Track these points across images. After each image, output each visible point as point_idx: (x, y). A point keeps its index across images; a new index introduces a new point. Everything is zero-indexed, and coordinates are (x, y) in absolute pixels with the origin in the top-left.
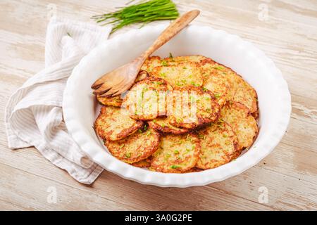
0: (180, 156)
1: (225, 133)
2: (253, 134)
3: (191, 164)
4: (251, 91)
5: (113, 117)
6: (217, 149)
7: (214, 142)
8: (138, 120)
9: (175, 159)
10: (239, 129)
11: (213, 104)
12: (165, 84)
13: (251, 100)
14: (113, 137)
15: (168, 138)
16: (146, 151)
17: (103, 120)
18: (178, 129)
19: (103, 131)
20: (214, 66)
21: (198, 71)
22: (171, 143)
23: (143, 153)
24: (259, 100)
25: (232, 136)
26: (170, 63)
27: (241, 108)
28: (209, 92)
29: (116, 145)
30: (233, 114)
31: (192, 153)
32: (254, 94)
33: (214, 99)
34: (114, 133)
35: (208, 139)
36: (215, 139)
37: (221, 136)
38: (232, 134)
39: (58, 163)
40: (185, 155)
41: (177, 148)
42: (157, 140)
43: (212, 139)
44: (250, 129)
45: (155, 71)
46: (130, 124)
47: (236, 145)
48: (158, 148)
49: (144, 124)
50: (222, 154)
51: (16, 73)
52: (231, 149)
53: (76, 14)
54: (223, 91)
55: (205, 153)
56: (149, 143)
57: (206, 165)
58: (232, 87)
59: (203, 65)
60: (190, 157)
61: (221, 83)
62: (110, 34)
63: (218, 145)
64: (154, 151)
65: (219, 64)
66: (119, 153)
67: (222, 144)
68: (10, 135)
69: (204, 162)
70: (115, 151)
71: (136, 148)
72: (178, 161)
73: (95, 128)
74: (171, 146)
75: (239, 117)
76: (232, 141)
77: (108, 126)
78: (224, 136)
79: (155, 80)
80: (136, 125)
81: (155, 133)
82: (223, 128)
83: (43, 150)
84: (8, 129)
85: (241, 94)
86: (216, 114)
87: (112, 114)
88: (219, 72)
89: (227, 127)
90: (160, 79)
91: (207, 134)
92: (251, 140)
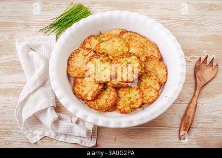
0: (132, 99)
1: (151, 78)
2: (165, 73)
3: (140, 103)
4: (154, 45)
5: (84, 84)
6: (150, 89)
7: (148, 85)
8: (100, 84)
9: (129, 102)
10: (158, 72)
11: (140, 62)
12: (107, 56)
13: (156, 51)
14: (89, 98)
15: (121, 89)
16: (112, 102)
17: (78, 88)
18: (126, 84)
19: (81, 95)
20: (128, 35)
21: (122, 42)
22: (124, 93)
23: (110, 104)
24: (159, 49)
25: (156, 79)
26: (103, 39)
27: (154, 59)
28: (134, 54)
29: (92, 102)
30: (151, 64)
31: (138, 96)
32: (156, 47)
33: (138, 58)
34: (88, 95)
35: (144, 84)
36: (148, 83)
37: (150, 80)
38: (155, 77)
39: (69, 141)
40: (135, 99)
41: (129, 95)
42: (115, 94)
43: (146, 84)
44: (163, 70)
45: (97, 48)
46: (96, 87)
47: (159, 83)
48: (118, 98)
49: (105, 86)
50: (154, 91)
51: (9, 86)
52: (157, 87)
53: (28, 31)
54: (141, 52)
55: (145, 94)
56: (111, 96)
57: (147, 101)
58: (144, 46)
59: (122, 35)
60: (138, 99)
61: (138, 46)
62: (56, 39)
63: (150, 86)
64: (116, 101)
65: (130, 32)
66: (95, 107)
67: (152, 85)
68: (28, 134)
69: (146, 99)
70: (92, 106)
71: (105, 101)
72: (132, 103)
73: (75, 93)
74: (125, 95)
75: (155, 65)
76: (157, 81)
77: (83, 91)
78: (151, 80)
79: (101, 54)
80: (100, 87)
81: (113, 89)
82: (149, 75)
83: (56, 137)
84: (24, 131)
85: (150, 49)
86: (144, 68)
87: (82, 82)
88: (133, 38)
89: (152, 74)
90: (104, 53)
91: (142, 81)
92: (165, 77)
